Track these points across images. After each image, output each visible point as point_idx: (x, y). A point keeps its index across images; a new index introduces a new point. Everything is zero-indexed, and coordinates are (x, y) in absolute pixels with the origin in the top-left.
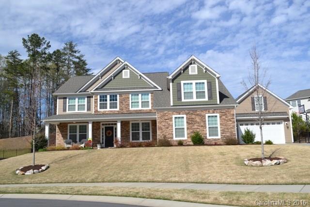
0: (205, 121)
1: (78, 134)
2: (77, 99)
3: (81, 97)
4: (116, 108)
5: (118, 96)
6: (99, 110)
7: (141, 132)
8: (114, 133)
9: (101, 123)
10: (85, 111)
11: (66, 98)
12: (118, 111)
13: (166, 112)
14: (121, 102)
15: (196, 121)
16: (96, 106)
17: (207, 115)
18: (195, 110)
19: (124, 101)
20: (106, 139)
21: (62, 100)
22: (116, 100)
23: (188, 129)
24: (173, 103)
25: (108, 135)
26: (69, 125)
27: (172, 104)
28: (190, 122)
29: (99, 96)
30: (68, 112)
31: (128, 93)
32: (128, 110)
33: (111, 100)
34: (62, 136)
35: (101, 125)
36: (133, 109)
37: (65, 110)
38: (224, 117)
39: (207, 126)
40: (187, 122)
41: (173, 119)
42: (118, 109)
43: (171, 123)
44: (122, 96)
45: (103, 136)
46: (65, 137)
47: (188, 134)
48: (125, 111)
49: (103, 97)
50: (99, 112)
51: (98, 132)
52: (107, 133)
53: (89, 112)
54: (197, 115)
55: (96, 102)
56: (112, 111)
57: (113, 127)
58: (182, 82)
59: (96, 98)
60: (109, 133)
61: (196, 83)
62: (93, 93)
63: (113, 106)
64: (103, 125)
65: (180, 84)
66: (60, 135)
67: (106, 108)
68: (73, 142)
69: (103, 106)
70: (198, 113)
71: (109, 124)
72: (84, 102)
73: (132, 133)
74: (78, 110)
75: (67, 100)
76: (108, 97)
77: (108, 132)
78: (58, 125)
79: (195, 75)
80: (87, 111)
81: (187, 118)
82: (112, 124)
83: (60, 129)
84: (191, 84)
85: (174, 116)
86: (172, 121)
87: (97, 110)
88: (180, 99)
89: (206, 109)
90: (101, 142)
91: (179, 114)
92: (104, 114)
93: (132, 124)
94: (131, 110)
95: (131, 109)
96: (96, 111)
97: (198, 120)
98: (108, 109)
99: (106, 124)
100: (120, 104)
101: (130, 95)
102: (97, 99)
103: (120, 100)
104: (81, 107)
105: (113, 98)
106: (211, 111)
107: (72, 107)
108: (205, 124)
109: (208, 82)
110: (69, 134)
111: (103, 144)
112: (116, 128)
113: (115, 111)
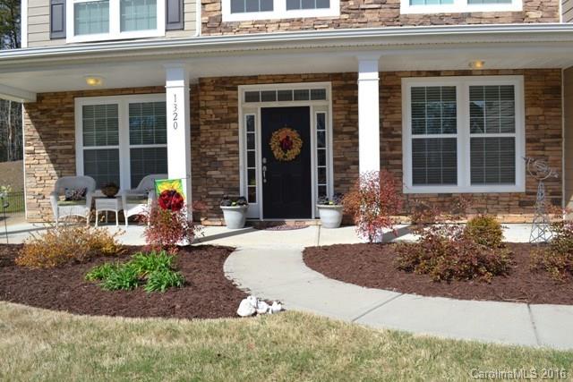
1: (124, 148)
4: (324, 3)
6: (228, 16)
7: (463, 137)
9: (243, 89)
10: (159, 31)
12: (336, 23)
20: (268, 176)
25: (278, 153)
26: (80, 103)
30: (71, 37)
32: (389, 13)
34: (53, 161)
35: (241, 97)
36: (420, 10)
37: (57, 31)
42: (333, 11)
45: (251, 161)
46: (62, 160)
50: (228, 28)
51: (226, 136)
52: (274, 144)
56: (299, 21)
57: (305, 110)
60: (286, 145)
64: (251, 97)
66: (43, 152)
67: (268, 6)
68: (98, 187)
71: (285, 96)
73: (417, 144)
74: (122, 29)
77: (279, 135)
78: (29, 106)
80: (167, 29)
82: (301, 95)
83: (38, 124)
87: (219, 19)
90: (244, 191)
93: (417, 93)
94: (408, 19)
95: (406, 8)
96: (213, 24)
98: (280, 10)
99: (269, 96)
110: (80, 148)
111: (252, 199)
112: (321, 118)
113: (316, 22)
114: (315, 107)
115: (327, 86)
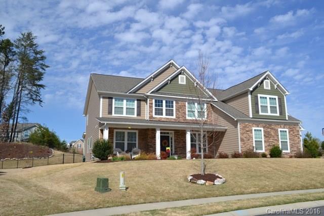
0: (278, 136)
1: (126, 142)
2: (125, 101)
3: (130, 99)
4: (172, 115)
5: (174, 102)
6: (154, 116)
8: (170, 143)
10: (135, 116)
11: (112, 98)
12: (175, 119)
13: (247, 124)
14: (177, 110)
15: (271, 135)
16: (151, 112)
17: (279, 130)
18: (270, 124)
19: (181, 109)
20: (161, 150)
21: (107, 100)
22: (172, 107)
23: (265, 142)
24: (253, 115)
25: (163, 145)
26: (115, 131)
27: (251, 116)
28: (267, 135)
29: (154, 101)
31: (185, 100)
32: (184, 118)
33: (166, 106)
36: (190, 118)
38: (292, 133)
39: (280, 140)
40: (264, 135)
41: (253, 131)
42: (174, 117)
43: (251, 134)
44: (178, 103)
47: (265, 147)
48: (181, 120)
49: (159, 102)
50: (154, 118)
51: (154, 141)
52: (163, 143)
53: (139, 118)
54: (272, 129)
55: (151, 107)
56: (168, 118)
57: (169, 136)
58: (259, 96)
59: (151, 102)
60: (165, 143)
61: (270, 98)
62: (148, 96)
63: (169, 113)
65: (257, 96)
67: (162, 115)
69: (159, 112)
70: (273, 127)
71: (164, 133)
72: (134, 105)
74: (127, 114)
75: (114, 100)
76: (164, 102)
77: (164, 141)
79: (268, 90)
80: (137, 116)
81: (264, 131)
82: (168, 133)
84: (266, 98)
85: (254, 128)
86: (252, 133)
87: (152, 116)
88: (257, 112)
89: (278, 124)
91: (258, 127)
92: (160, 121)
94: (188, 120)
95: (188, 118)
96: (151, 117)
97: (273, 134)
98: (164, 116)
100: (176, 112)
101: (187, 103)
102: (152, 104)
103: (176, 107)
104: (130, 111)
105: (169, 104)
106: (282, 126)
107: (119, 110)
108: (278, 138)
109: (278, 99)
110: (115, 142)
112: (171, 138)
113: (172, 119)
114: (170, 136)
115: (173, 132)
